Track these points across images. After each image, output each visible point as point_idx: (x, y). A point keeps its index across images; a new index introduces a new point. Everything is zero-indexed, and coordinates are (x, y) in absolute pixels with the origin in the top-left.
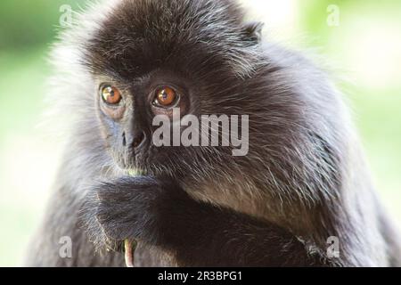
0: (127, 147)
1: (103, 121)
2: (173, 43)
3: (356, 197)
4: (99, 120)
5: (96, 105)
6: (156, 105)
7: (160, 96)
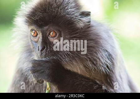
0: (39, 51)
1: (32, 43)
2: (56, 15)
3: (120, 72)
4: (30, 42)
5: (29, 37)
6: (50, 37)
7: (51, 34)
